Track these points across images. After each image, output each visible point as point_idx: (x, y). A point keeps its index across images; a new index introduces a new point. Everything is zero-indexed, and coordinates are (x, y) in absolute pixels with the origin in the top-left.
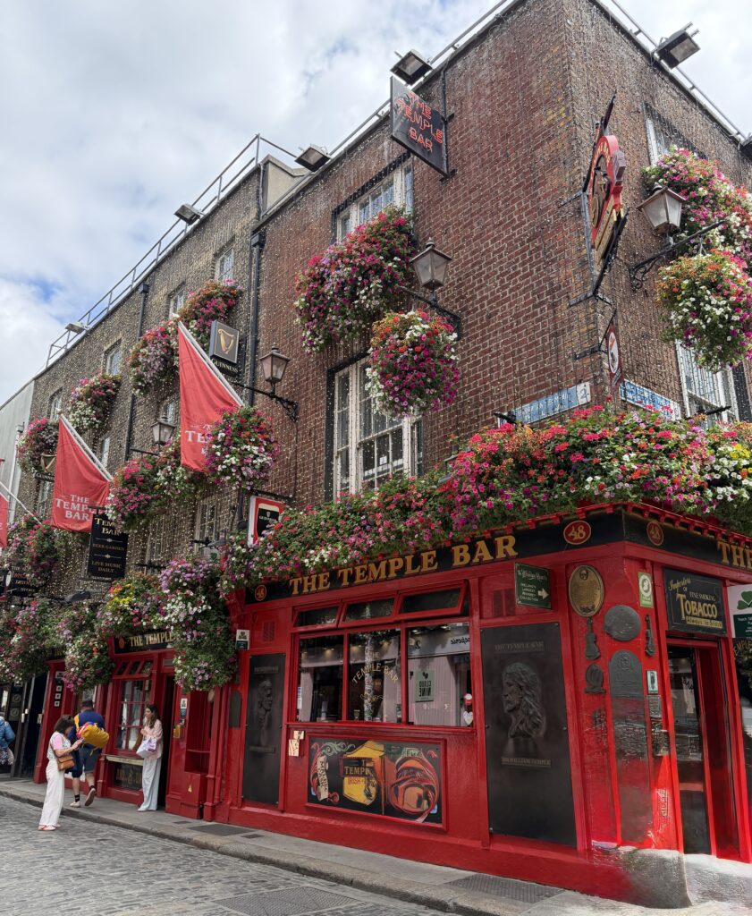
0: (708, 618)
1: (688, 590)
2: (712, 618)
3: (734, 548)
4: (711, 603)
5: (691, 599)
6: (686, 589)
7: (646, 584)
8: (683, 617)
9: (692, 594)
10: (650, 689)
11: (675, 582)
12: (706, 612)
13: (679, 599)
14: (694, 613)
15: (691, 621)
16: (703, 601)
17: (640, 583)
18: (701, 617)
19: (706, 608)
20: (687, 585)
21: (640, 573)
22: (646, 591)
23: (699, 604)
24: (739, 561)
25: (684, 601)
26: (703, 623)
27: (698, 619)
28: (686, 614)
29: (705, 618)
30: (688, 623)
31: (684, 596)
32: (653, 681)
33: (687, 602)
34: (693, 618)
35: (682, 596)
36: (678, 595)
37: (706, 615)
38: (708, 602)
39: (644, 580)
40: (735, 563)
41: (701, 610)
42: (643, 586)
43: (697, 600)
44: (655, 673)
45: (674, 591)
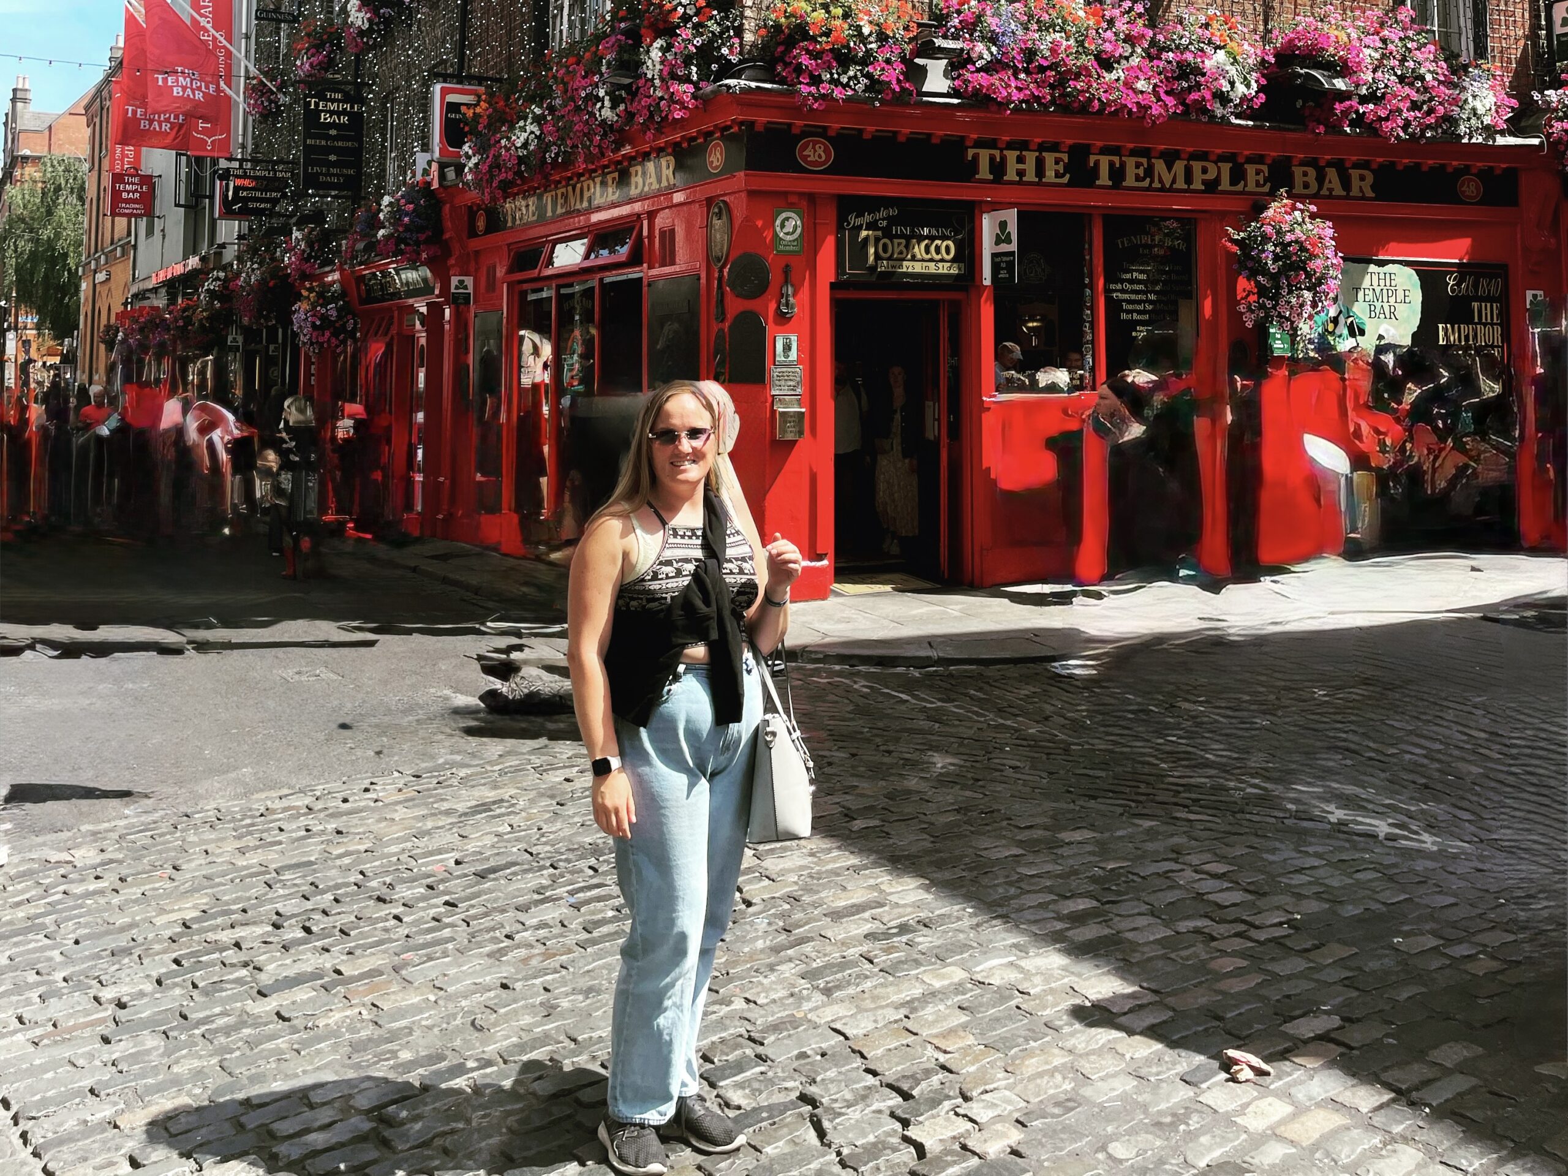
0: (931, 260)
1: (890, 225)
2: (942, 260)
3: (1012, 155)
4: (944, 238)
5: (892, 238)
6: (885, 223)
7: (790, 226)
8: (871, 262)
9: (897, 229)
10: (780, 358)
11: (860, 215)
12: (927, 251)
13: (866, 239)
14: (896, 256)
15: (889, 267)
16: (922, 238)
17: (778, 223)
18: (913, 259)
19: (928, 247)
20: (888, 218)
21: (778, 211)
22: (787, 234)
23: (913, 241)
24: (1021, 173)
25: (877, 239)
26: (919, 268)
27: (911, 264)
28: (877, 257)
29: (923, 260)
31: (880, 233)
32: (787, 348)
33: (885, 241)
34: (892, 263)
35: (872, 234)
36: (864, 233)
37: (928, 257)
38: (934, 238)
39: (787, 219)
40: (1011, 175)
41: (917, 248)
42: (783, 227)
43: (908, 237)
44: (794, 338)
45: (857, 227)
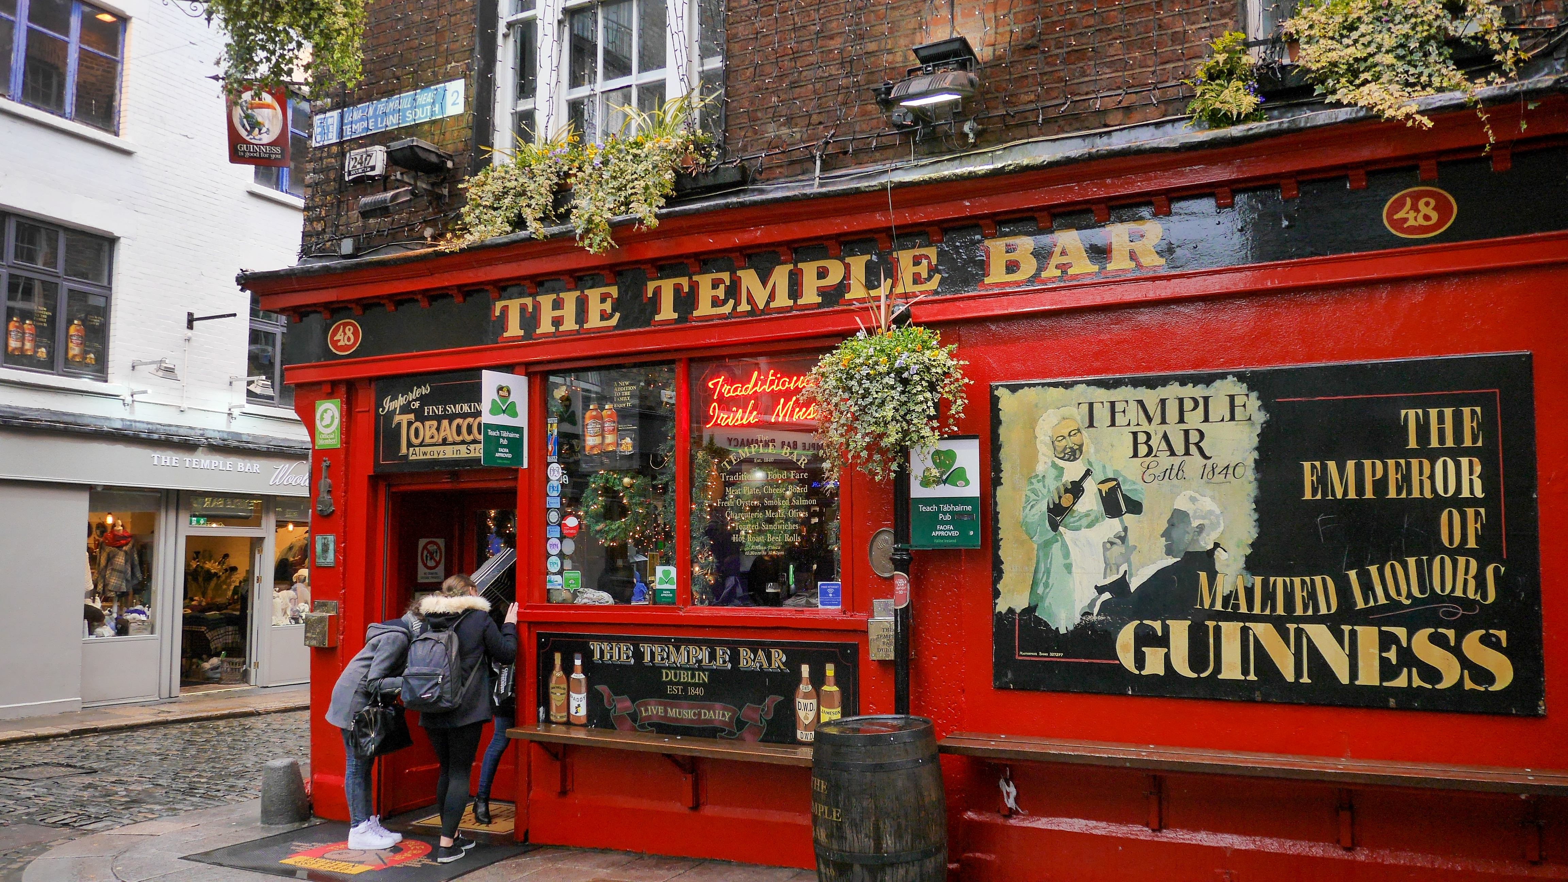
0: (463, 442)
1: (422, 407)
3: (546, 301)
4: (476, 414)
5: (423, 420)
6: (417, 404)
7: (328, 418)
8: (404, 450)
9: (428, 410)
10: (320, 559)
11: (395, 399)
13: (399, 425)
14: (428, 440)
15: (417, 455)
16: (451, 418)
17: (318, 416)
18: (444, 442)
19: (459, 427)
20: (421, 398)
21: (318, 403)
22: (327, 426)
23: (445, 423)
25: (410, 424)
26: (449, 453)
27: (441, 448)
28: (410, 445)
29: (454, 443)
30: (414, 457)
31: (412, 416)
32: (325, 550)
33: (418, 424)
34: (423, 449)
35: (404, 419)
36: (397, 418)
37: (458, 439)
38: (464, 416)
39: (325, 411)
41: (448, 430)
42: (322, 419)
43: (439, 418)
44: (331, 538)
45: (391, 414)
